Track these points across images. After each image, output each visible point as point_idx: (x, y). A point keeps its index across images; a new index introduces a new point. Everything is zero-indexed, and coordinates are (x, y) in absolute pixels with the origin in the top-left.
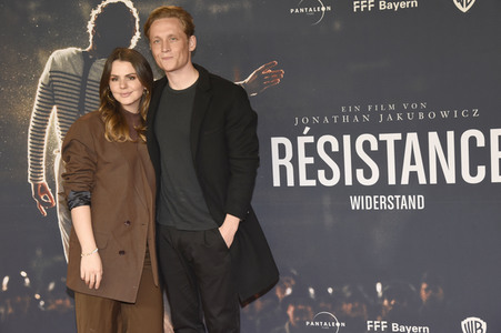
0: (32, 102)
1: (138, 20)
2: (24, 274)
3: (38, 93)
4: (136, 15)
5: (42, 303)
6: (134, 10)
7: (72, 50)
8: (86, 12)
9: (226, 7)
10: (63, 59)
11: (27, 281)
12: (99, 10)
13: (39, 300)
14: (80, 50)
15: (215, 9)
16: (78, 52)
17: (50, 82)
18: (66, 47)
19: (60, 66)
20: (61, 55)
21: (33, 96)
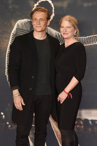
0: (8, 41)
1: (54, 8)
2: (2, 113)
3: (11, 38)
4: (53, 6)
5: (10, 126)
6: (52, 4)
7: (26, 20)
8: (32, 5)
9: (90, 4)
10: (22, 24)
11: (4, 116)
12: (37, 4)
13: (8, 125)
14: (29, 20)
15: (86, 5)
16: (28, 21)
17: (16, 33)
18: (23, 19)
19: (21, 27)
20: (21, 22)
21: (9, 39)
